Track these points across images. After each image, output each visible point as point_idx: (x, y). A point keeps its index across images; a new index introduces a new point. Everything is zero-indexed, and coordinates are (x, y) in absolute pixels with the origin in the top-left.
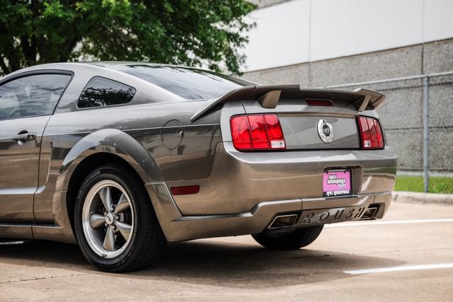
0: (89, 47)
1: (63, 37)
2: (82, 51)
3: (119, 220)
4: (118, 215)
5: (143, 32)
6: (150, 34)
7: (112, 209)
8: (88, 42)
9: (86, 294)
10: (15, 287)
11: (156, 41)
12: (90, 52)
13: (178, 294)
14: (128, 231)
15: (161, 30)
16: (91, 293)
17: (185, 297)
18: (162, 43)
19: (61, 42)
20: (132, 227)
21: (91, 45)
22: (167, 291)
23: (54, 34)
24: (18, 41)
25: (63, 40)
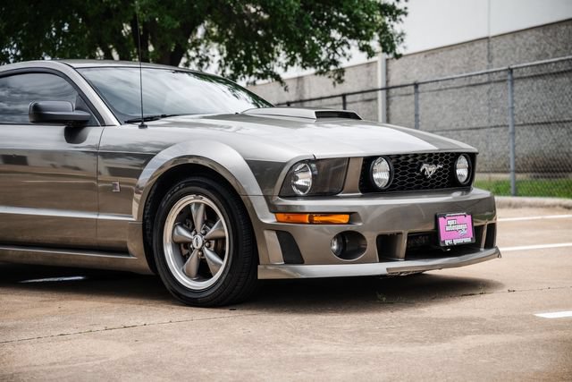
0: (212, 32)
1: (177, 20)
2: (205, 38)
5: (274, 7)
6: (282, 10)
8: (211, 26)
9: (183, 349)
10: (95, 338)
11: (290, 19)
12: (215, 39)
13: (304, 348)
15: (296, 5)
16: (189, 348)
17: (312, 353)
18: (297, 21)
19: (175, 27)
21: (214, 30)
22: (289, 345)
23: (167, 17)
24: (127, 28)
25: (178, 24)
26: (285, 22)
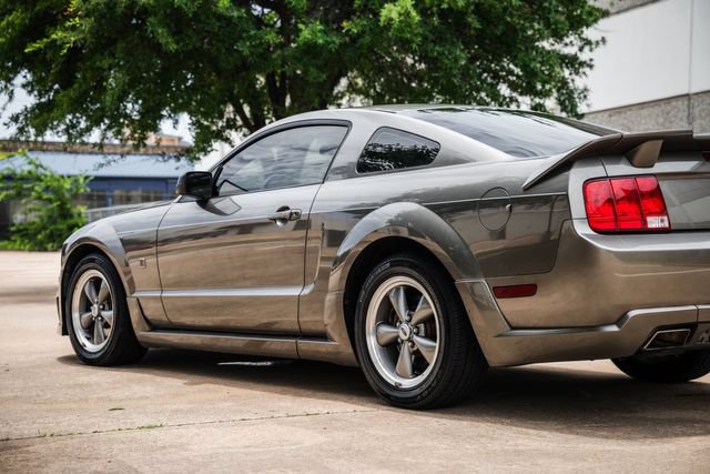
0: (357, 84)
1: (323, 72)
2: (348, 91)
3: (417, 334)
4: (416, 326)
5: (436, 58)
6: (447, 61)
7: (407, 318)
8: (355, 77)
9: (377, 438)
10: (280, 424)
11: (455, 72)
12: (358, 92)
13: (510, 443)
14: (432, 351)
15: (463, 55)
16: (385, 438)
17: (521, 448)
18: (463, 74)
19: (321, 80)
20: (437, 345)
21: (360, 82)
22: (492, 439)
23: (312, 69)
24: (262, 80)
25: (324, 77)
26: (449, 76)
